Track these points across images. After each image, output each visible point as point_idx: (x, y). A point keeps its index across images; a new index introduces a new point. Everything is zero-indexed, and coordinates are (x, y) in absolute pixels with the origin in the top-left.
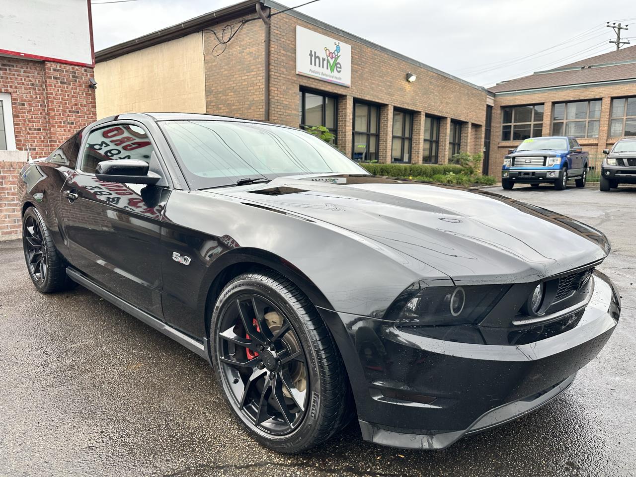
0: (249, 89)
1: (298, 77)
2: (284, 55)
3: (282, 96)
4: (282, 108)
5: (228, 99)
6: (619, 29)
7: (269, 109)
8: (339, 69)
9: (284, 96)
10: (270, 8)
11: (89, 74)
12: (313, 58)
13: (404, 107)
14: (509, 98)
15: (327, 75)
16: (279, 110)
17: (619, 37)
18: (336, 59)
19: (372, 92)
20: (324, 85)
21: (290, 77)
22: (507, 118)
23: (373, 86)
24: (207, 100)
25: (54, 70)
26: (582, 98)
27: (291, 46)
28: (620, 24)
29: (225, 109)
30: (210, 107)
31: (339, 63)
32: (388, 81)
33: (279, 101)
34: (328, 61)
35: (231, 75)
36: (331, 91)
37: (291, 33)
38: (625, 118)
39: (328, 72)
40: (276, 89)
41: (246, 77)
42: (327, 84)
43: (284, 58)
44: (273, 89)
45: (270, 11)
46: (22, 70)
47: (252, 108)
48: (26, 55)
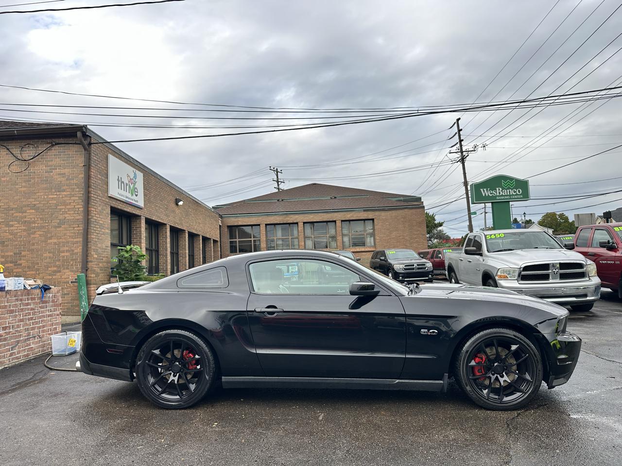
1: (109, 198)
2: (100, 179)
3: (98, 216)
4: (98, 227)
6: (277, 172)
8: (136, 194)
9: (100, 217)
10: (90, 137)
12: (120, 183)
13: (176, 226)
14: (233, 219)
15: (129, 199)
16: (96, 229)
17: (277, 177)
18: (135, 184)
19: (156, 213)
20: (126, 207)
21: (104, 199)
22: (232, 236)
23: (157, 208)
26: (285, 222)
27: (105, 171)
28: (277, 169)
31: (136, 188)
32: (166, 205)
33: (96, 221)
34: (129, 187)
35: (31, 192)
36: (131, 211)
37: (105, 160)
38: (313, 236)
39: (129, 195)
40: (94, 210)
42: (128, 205)
43: (100, 182)
44: (92, 209)
45: (91, 140)
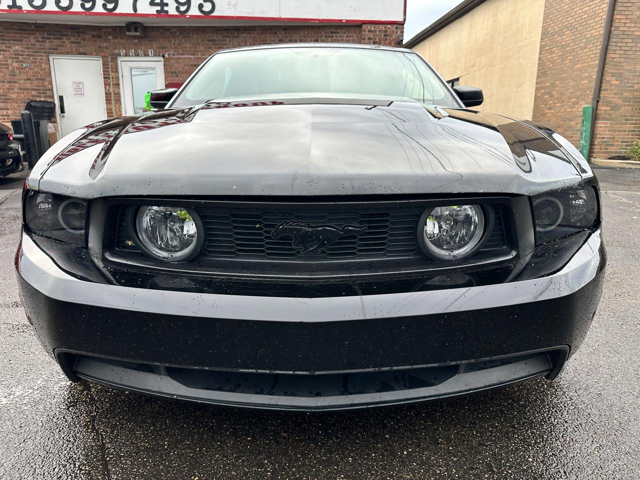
0: (589, 22)
3: (633, 25)
4: (629, 41)
5: (563, 39)
7: (608, 45)
9: (637, 25)
11: (399, 31)
16: (623, 44)
24: (542, 44)
25: (369, 31)
29: (558, 52)
30: (543, 52)
33: (626, 33)
35: (571, 9)
40: (623, 17)
41: (588, 8)
44: (619, 17)
46: (345, 35)
47: (588, 47)
48: (347, 21)
